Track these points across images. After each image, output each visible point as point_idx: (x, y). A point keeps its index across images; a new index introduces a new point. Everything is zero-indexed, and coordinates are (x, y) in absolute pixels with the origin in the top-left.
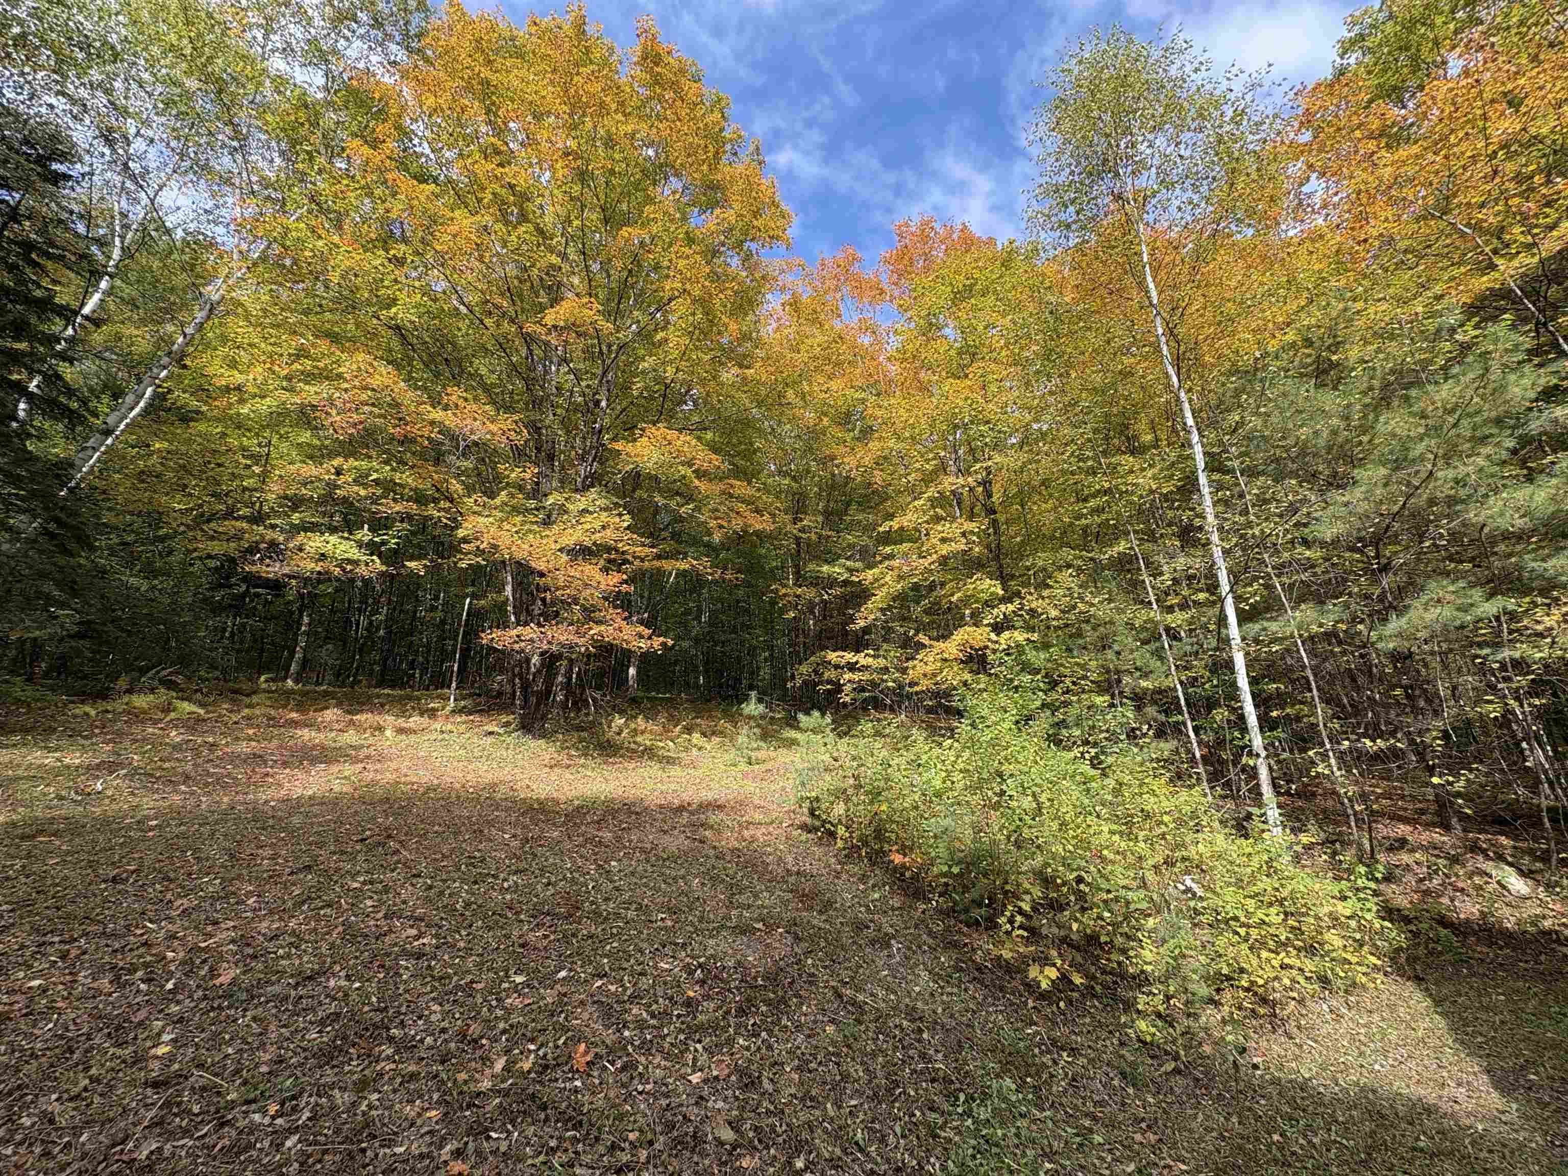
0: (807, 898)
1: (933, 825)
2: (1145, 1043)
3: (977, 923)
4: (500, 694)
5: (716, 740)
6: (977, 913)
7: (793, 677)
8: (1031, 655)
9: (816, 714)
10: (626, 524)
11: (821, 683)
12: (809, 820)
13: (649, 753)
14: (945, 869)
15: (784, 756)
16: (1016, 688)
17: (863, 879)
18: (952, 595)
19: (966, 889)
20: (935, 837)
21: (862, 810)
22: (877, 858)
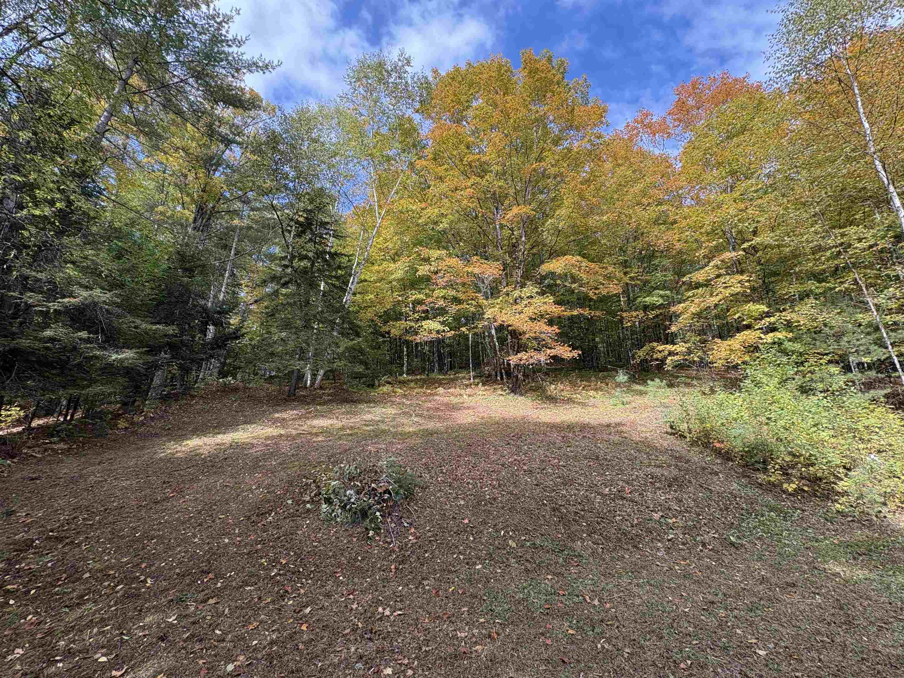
0: (679, 458)
1: (734, 432)
2: (839, 512)
3: (758, 470)
4: (490, 375)
5: (600, 393)
6: (758, 466)
7: (634, 358)
8: (788, 345)
9: (657, 380)
10: (552, 301)
11: (652, 360)
12: (670, 430)
13: (570, 401)
14: (741, 449)
15: (639, 401)
16: (779, 364)
17: (701, 453)
18: (735, 314)
19: (752, 457)
20: (735, 437)
21: (696, 426)
22: (706, 445)
